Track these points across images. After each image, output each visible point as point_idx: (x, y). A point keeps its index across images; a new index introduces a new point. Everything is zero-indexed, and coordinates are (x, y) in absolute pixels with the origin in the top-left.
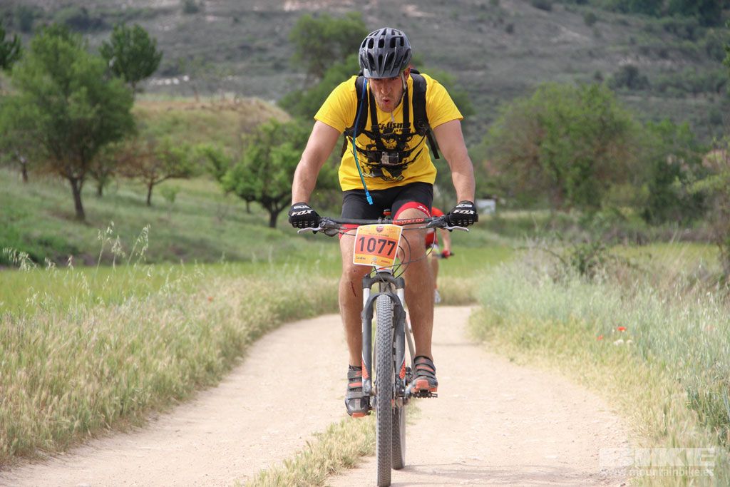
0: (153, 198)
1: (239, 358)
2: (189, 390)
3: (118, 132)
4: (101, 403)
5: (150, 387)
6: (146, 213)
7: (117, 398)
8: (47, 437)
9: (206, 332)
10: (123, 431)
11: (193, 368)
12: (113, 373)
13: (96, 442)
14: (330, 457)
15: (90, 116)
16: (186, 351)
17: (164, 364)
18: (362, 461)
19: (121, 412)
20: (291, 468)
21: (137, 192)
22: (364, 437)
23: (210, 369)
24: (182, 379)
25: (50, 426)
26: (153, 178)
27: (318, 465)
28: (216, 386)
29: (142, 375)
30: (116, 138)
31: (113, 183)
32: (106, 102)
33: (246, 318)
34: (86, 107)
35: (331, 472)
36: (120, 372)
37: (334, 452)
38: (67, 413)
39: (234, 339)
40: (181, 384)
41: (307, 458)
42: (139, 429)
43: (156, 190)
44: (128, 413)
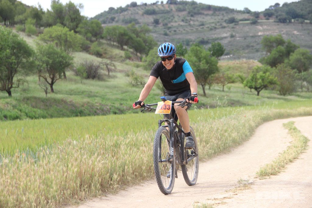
0: (224, 89)
1: (253, 133)
2: (241, 142)
3: (214, 71)
4: (219, 146)
5: (231, 141)
6: (223, 94)
7: (223, 144)
8: (206, 156)
9: (244, 126)
10: (225, 153)
11: (242, 136)
12: (221, 138)
13: (218, 157)
14: (285, 159)
15: (206, 68)
16: (239, 131)
17: (234, 135)
18: (295, 160)
19: (224, 148)
20: (275, 163)
21: (220, 88)
22: (294, 154)
23: (246, 136)
24: (239, 139)
25: (206, 152)
26: (224, 84)
27: (282, 162)
28: (248, 140)
29: (229, 138)
30: (214, 73)
31: (213, 85)
32: (211, 63)
33: (254, 121)
34: (205, 65)
35: (286, 164)
36: (223, 137)
37: (286, 158)
38: (210, 149)
39: (251, 127)
40: (239, 140)
41: (279, 160)
42: (229, 153)
43: (225, 87)
44: (226, 148)
